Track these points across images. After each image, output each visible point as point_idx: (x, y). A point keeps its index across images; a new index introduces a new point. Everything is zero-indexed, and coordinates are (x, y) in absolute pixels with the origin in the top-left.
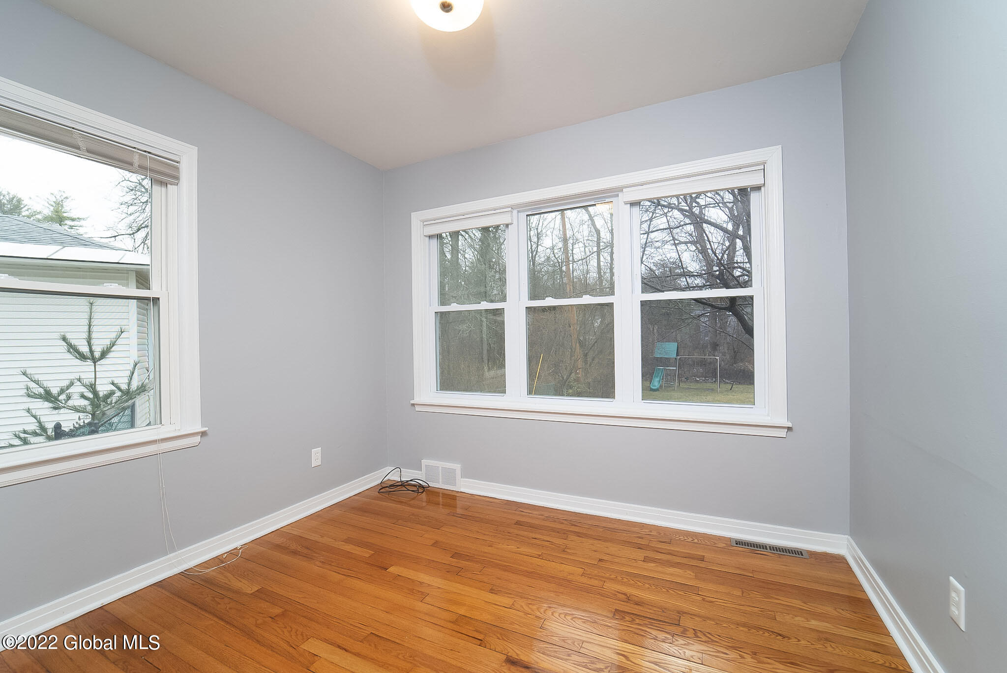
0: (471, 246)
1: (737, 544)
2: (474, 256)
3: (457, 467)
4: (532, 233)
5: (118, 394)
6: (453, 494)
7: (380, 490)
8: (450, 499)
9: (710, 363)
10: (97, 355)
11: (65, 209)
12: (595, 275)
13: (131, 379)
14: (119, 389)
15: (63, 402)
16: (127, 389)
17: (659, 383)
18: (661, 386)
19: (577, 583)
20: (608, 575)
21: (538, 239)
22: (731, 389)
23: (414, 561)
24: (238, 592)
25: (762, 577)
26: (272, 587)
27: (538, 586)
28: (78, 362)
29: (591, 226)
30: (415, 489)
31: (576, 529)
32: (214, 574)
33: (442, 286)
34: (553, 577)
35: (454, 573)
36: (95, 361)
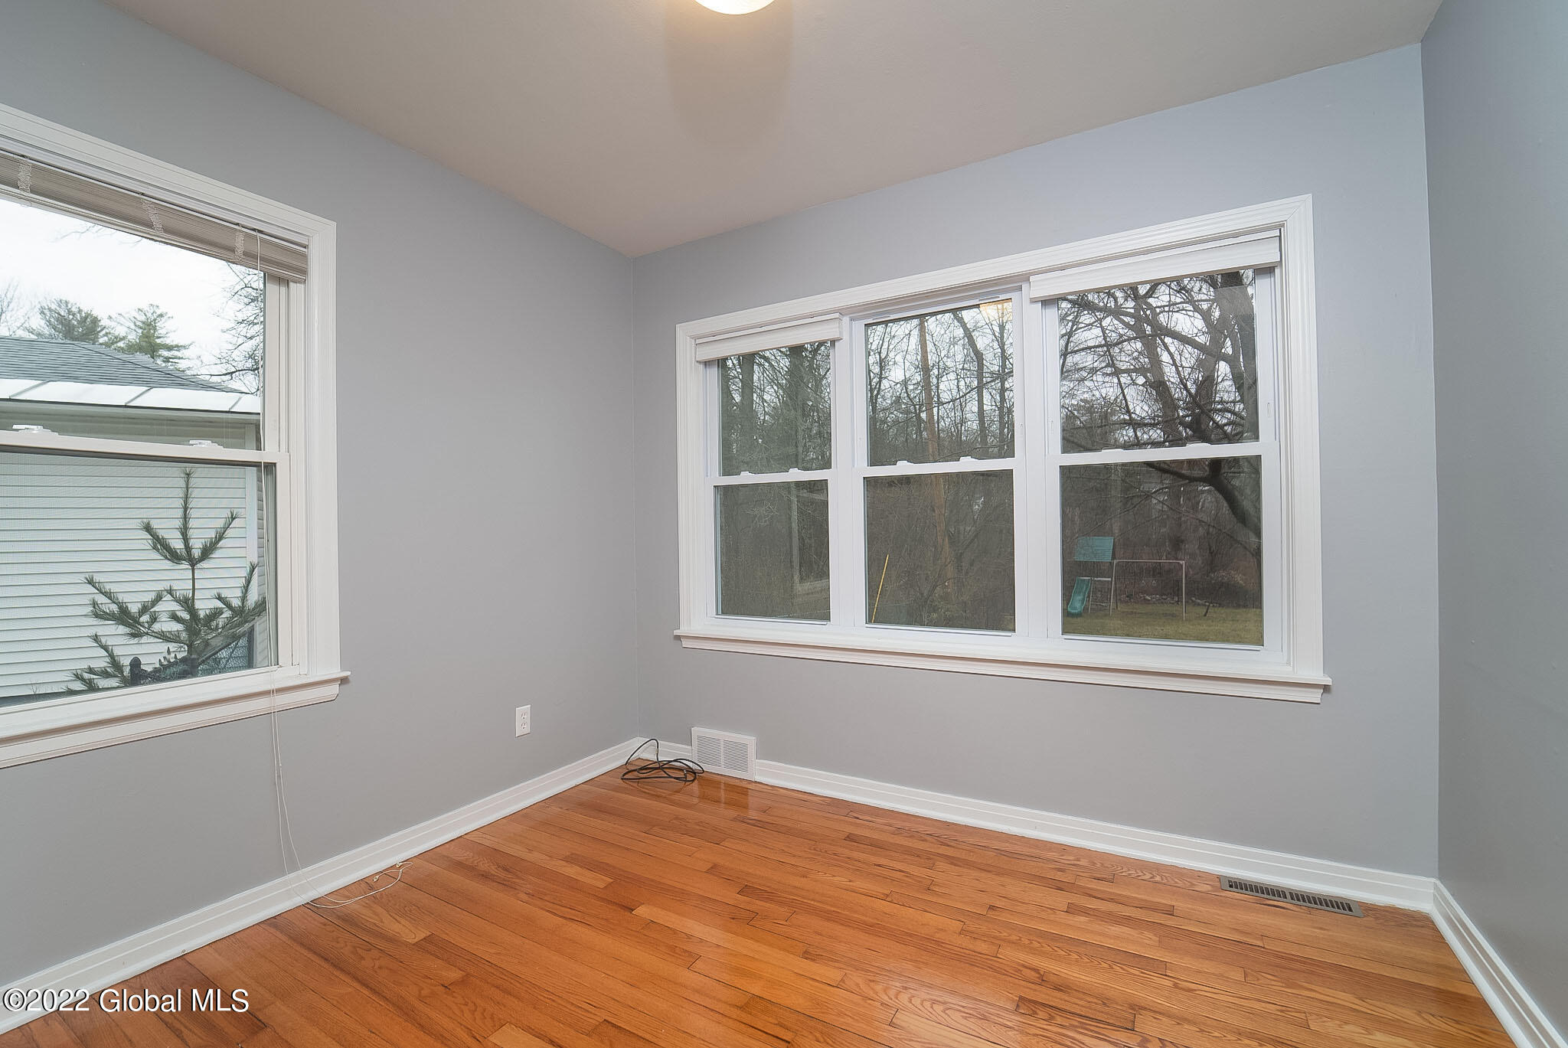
0: (773, 381)
1: (1231, 886)
2: (778, 397)
3: (750, 741)
4: (871, 360)
5: (227, 614)
6: (744, 784)
7: (624, 776)
8: (738, 792)
9: (1169, 571)
10: (196, 553)
11: (160, 332)
12: (975, 426)
13: (246, 591)
14: (229, 606)
15: (146, 625)
16: (240, 607)
17: (1083, 603)
18: (1086, 609)
19: (950, 947)
20: (1005, 934)
21: (882, 368)
22: (1205, 615)
23: (677, 897)
24: (392, 940)
25: (1279, 948)
26: (447, 934)
27: (885, 949)
28: (167, 564)
29: (967, 346)
30: (681, 775)
31: (950, 852)
32: (356, 907)
33: (726, 445)
34: (911, 935)
35: (742, 920)
36: (193, 563)
